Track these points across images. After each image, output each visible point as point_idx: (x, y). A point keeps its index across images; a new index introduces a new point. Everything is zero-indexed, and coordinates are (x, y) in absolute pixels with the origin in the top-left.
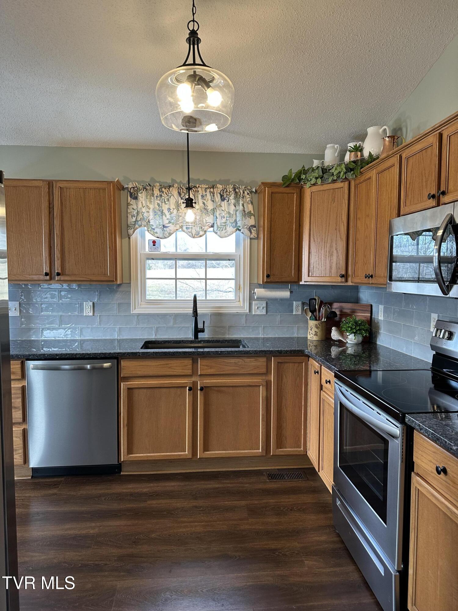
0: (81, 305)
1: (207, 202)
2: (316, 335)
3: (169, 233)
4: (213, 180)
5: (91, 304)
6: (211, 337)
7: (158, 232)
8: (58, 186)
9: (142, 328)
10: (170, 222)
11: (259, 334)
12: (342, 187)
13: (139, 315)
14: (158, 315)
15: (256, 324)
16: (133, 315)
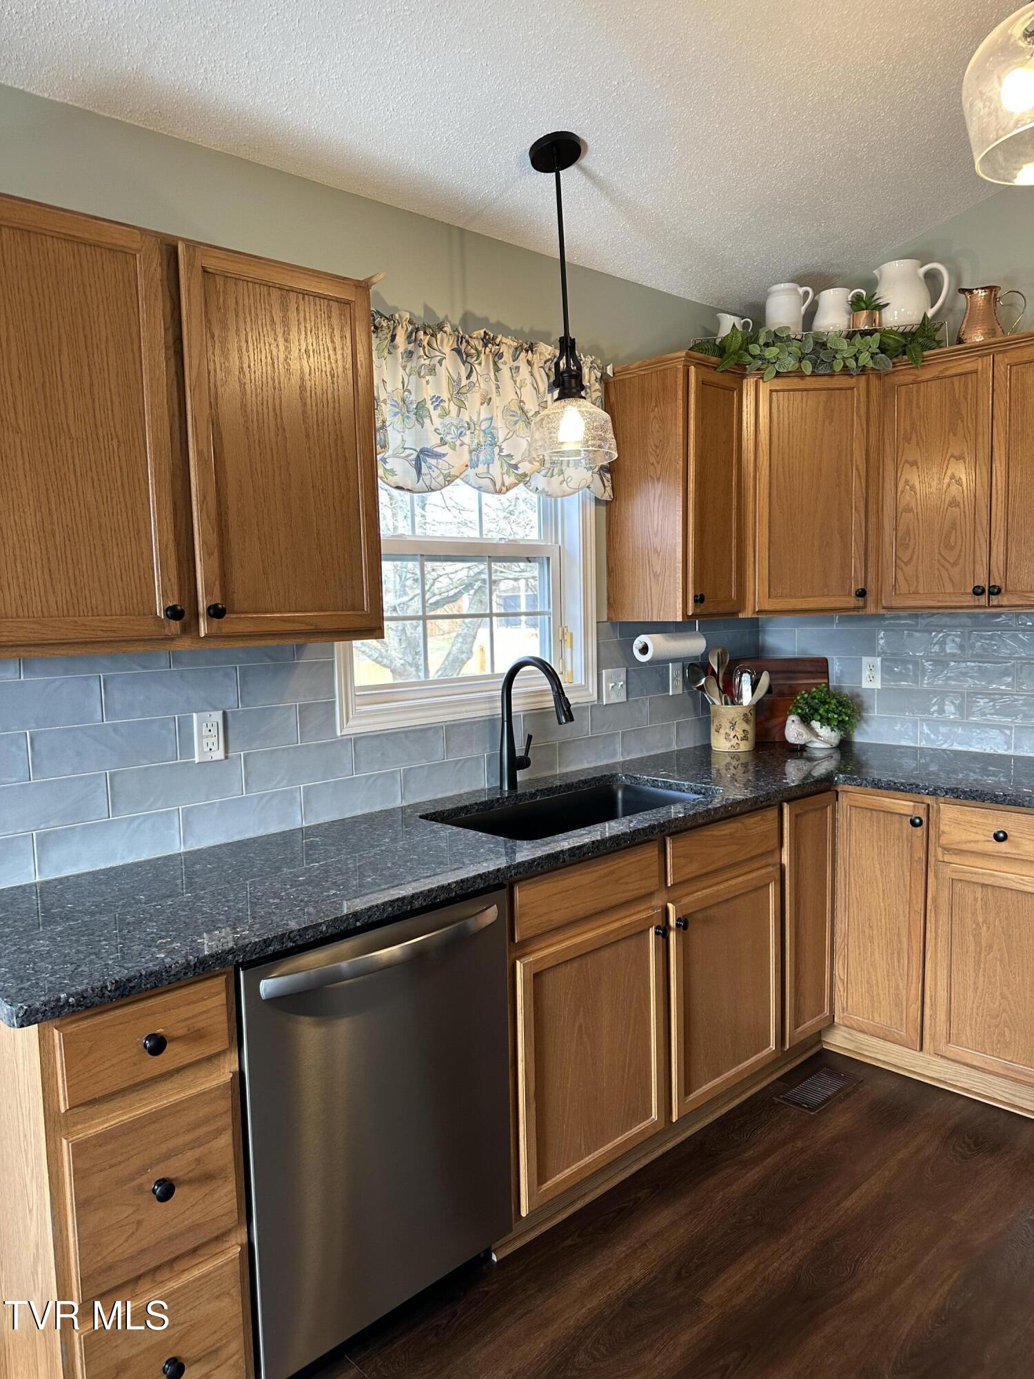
0: (185, 726)
1: (520, 389)
2: (745, 738)
3: (445, 476)
4: (519, 329)
5: (217, 717)
6: (527, 778)
7: (398, 470)
8: (198, 264)
9: (368, 778)
10: (443, 442)
11: (614, 754)
12: (852, 389)
13: (357, 739)
14: (407, 733)
15: (610, 729)
16: (344, 741)
